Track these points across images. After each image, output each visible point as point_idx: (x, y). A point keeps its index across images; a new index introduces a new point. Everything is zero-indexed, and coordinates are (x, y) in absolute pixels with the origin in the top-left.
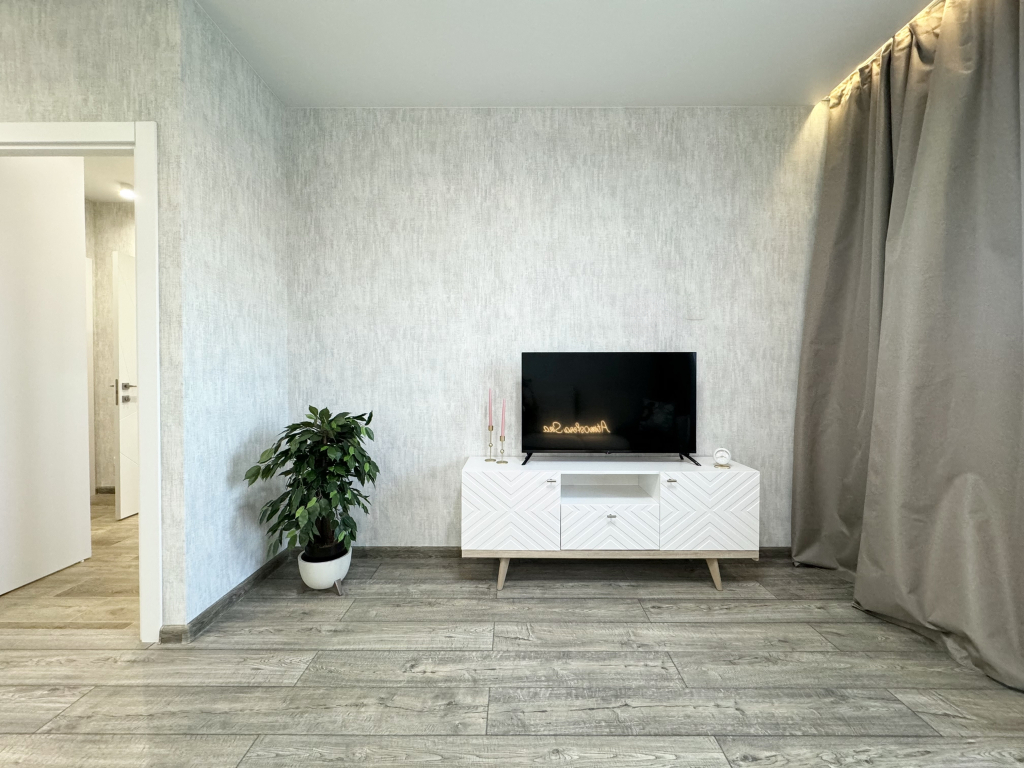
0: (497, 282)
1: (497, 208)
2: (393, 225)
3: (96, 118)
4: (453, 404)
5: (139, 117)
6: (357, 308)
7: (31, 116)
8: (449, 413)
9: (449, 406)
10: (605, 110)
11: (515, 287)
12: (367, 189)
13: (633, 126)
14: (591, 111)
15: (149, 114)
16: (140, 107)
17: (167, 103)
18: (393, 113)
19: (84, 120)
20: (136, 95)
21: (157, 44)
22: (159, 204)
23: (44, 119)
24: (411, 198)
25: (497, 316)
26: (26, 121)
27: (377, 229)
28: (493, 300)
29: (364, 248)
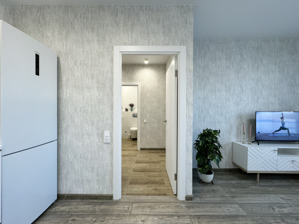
0: (241, 90)
1: (241, 68)
2: (210, 73)
3: (168, 44)
4: (227, 126)
5: (180, 45)
6: (199, 98)
7: (149, 44)
8: (226, 129)
9: (226, 127)
10: (273, 40)
11: (246, 91)
12: (203, 63)
13: (282, 44)
14: (269, 40)
15: (184, 43)
16: (181, 41)
17: (189, 40)
18: (211, 41)
19: (165, 45)
20: (180, 38)
21: (186, 23)
22: (186, 70)
23: (152, 45)
24: (216, 65)
25: (241, 100)
26: (147, 45)
27: (206, 75)
28: (240, 95)
29: (202, 80)
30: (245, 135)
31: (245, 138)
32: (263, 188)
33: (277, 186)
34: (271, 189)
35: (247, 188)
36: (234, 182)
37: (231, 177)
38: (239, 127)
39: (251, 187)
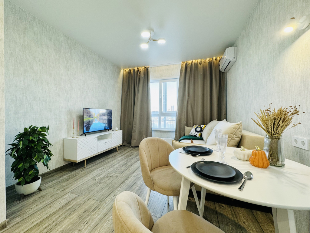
30: (75, 130)
31: (75, 132)
32: (88, 170)
33: (97, 164)
34: (93, 168)
35: (77, 176)
36: (65, 177)
37: (61, 174)
38: (70, 123)
39: (80, 173)
